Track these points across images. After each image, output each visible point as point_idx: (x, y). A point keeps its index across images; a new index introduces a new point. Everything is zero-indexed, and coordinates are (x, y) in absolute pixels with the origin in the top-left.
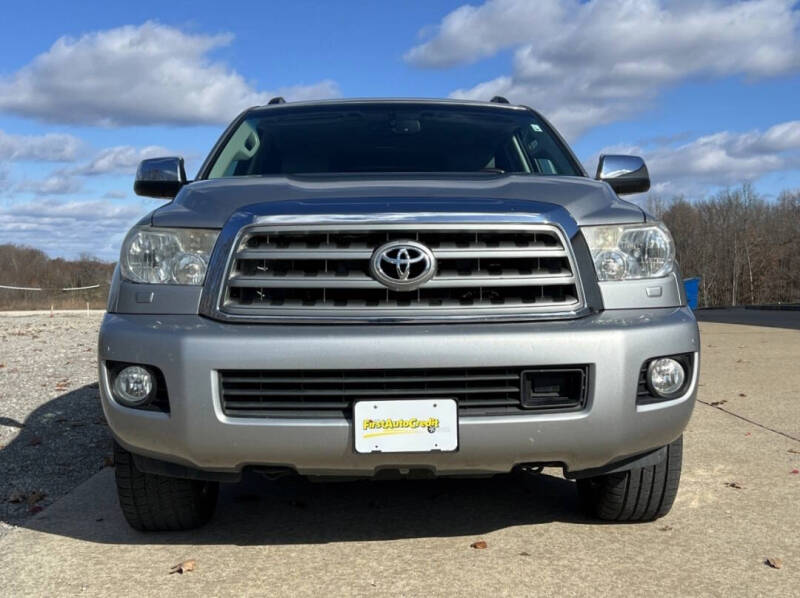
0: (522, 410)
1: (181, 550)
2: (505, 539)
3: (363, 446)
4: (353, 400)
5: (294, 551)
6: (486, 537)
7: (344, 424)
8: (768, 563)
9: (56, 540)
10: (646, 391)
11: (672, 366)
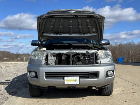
0: (89, 78)
1: (38, 99)
2: (87, 98)
3: (66, 83)
4: (64, 77)
5: (55, 99)
6: (84, 98)
7: (63, 80)
8: (126, 101)
9: (20, 98)
10: (107, 75)
11: (111, 72)
